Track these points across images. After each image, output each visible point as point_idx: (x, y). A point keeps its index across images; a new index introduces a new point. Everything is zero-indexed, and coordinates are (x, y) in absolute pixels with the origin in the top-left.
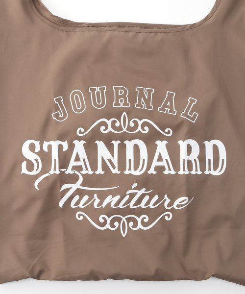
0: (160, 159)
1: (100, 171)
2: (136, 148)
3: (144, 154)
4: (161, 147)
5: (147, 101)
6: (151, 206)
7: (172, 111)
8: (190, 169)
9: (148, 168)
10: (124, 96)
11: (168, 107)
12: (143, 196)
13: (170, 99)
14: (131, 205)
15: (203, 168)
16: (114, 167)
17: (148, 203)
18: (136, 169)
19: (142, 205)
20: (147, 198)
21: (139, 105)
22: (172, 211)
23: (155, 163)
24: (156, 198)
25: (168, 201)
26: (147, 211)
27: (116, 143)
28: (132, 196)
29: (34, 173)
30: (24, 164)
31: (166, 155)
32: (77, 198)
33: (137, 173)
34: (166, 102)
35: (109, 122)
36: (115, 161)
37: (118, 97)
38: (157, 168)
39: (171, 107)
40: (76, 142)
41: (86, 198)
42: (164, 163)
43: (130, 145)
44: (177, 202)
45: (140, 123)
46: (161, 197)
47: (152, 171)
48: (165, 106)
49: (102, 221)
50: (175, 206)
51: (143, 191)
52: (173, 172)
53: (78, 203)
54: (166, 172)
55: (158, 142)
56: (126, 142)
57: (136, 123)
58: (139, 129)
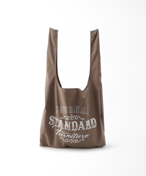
0: (81, 126)
1: (65, 129)
2: (75, 124)
3: (77, 125)
4: (81, 123)
5: (77, 110)
6: (79, 137)
7: (84, 113)
8: (89, 128)
9: (78, 129)
10: (71, 109)
11: (83, 112)
12: (77, 135)
13: (84, 109)
14: (74, 138)
15: (91, 127)
16: (69, 129)
17: (78, 137)
18: (75, 129)
19: (76, 138)
20: (78, 136)
21: (75, 112)
22: (84, 138)
23: (80, 127)
24: (80, 136)
25: (83, 136)
26: (78, 139)
27: (70, 123)
28: (74, 136)
29: (52, 124)
30: (50, 122)
31: (83, 125)
32: (60, 133)
33: (75, 130)
34: (83, 110)
35: (68, 117)
36: (69, 127)
37: (70, 110)
38: (80, 129)
39: (84, 112)
40: (60, 120)
41: (62, 134)
42: (82, 127)
43: (73, 123)
44: (85, 136)
45: (76, 117)
46: (81, 135)
47: (79, 129)
48: (82, 112)
49: (66, 140)
50: (85, 137)
51: (77, 134)
52: (84, 129)
53: (60, 135)
54: (83, 129)
55: (80, 122)
56: (72, 122)
57: (74, 117)
58: (75, 118)
